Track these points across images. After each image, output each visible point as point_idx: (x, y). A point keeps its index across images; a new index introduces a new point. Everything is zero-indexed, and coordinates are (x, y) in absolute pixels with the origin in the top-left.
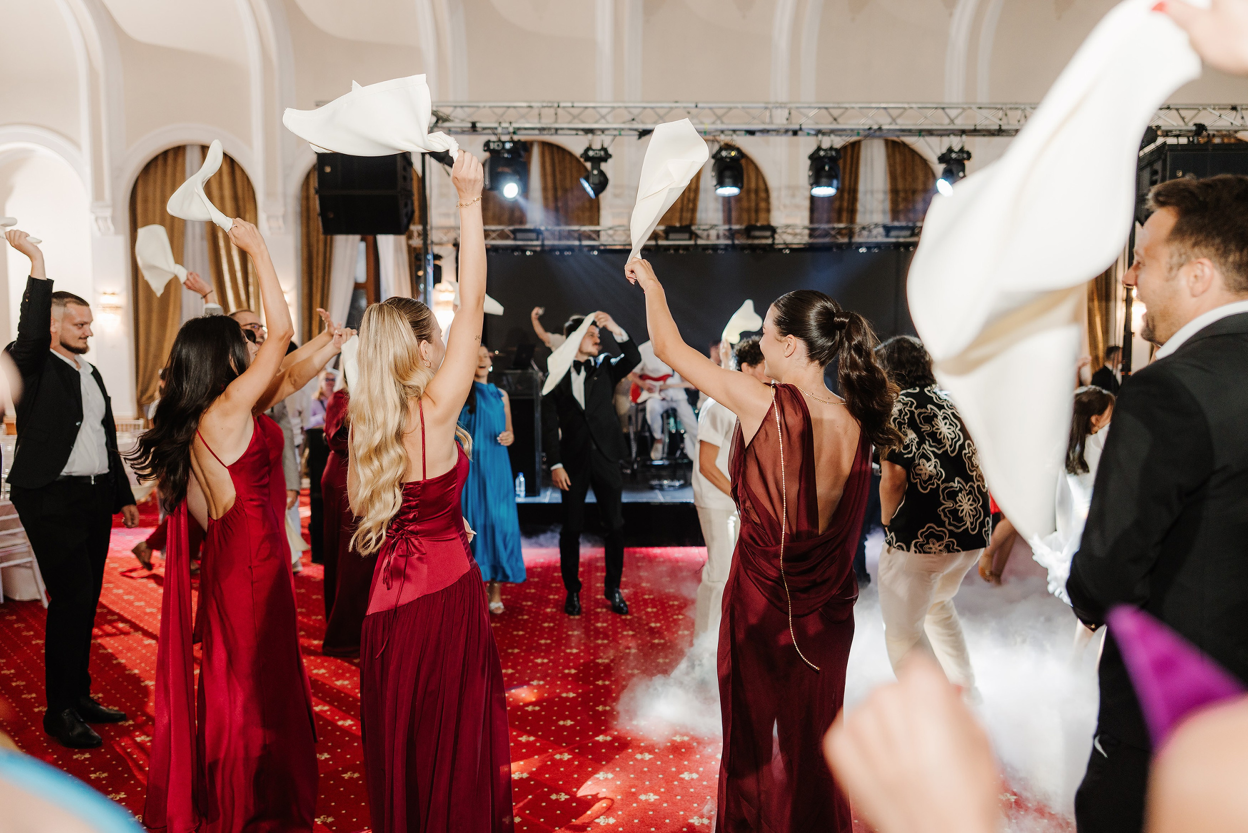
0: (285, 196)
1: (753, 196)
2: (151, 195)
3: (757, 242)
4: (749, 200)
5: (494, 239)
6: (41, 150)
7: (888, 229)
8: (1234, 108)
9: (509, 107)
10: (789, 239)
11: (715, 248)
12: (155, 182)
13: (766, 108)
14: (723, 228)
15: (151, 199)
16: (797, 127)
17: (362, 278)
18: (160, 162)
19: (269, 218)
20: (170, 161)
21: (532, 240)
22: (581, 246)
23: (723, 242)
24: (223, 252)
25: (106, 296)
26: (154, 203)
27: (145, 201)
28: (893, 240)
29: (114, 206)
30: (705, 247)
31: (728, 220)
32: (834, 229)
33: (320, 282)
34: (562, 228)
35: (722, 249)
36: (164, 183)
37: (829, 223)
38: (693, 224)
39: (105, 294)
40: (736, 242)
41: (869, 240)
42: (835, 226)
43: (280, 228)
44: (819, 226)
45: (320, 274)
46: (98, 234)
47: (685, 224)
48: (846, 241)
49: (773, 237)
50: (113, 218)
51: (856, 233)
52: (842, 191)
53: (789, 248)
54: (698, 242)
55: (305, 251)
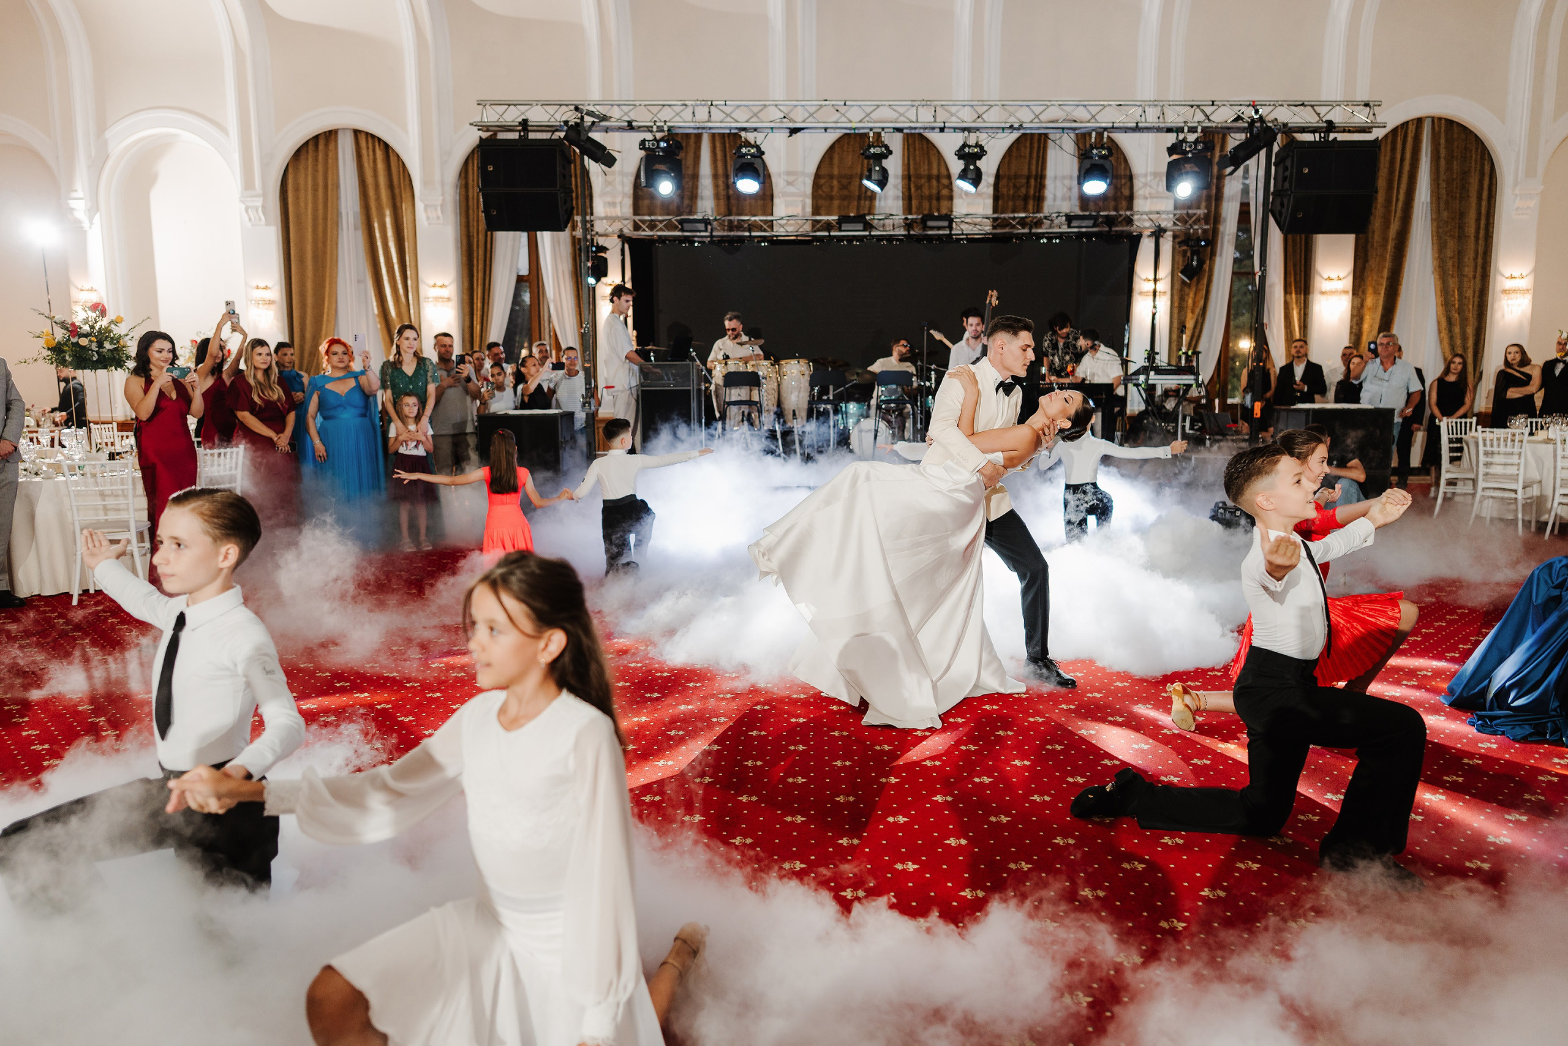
0: (443, 184)
1: (934, 182)
2: (302, 181)
3: (935, 232)
4: (930, 187)
5: (661, 230)
6: (185, 135)
7: (1070, 218)
8: (1367, 105)
9: (664, 106)
10: (967, 229)
11: (890, 238)
12: (306, 169)
13: (913, 106)
14: (899, 217)
15: (302, 187)
16: (942, 125)
17: (524, 272)
18: (311, 147)
19: (426, 207)
20: (321, 147)
21: (700, 231)
22: (750, 236)
23: (900, 232)
24: (379, 244)
25: (260, 290)
26: (306, 191)
27: (297, 190)
28: (1076, 230)
29: (264, 195)
30: (880, 238)
31: (908, 209)
32: (1014, 218)
33: (481, 275)
34: (732, 218)
35: (897, 240)
36: (315, 171)
37: (1014, 211)
38: (869, 214)
39: (258, 288)
40: (912, 232)
41: (1050, 231)
42: (1016, 215)
43: (438, 218)
44: (1003, 216)
45: (481, 267)
46: (249, 224)
47: (862, 213)
48: (1026, 231)
49: (950, 227)
50: (264, 207)
51: (1039, 223)
52: (1028, 178)
53: (967, 239)
54: (872, 233)
55: (465, 242)
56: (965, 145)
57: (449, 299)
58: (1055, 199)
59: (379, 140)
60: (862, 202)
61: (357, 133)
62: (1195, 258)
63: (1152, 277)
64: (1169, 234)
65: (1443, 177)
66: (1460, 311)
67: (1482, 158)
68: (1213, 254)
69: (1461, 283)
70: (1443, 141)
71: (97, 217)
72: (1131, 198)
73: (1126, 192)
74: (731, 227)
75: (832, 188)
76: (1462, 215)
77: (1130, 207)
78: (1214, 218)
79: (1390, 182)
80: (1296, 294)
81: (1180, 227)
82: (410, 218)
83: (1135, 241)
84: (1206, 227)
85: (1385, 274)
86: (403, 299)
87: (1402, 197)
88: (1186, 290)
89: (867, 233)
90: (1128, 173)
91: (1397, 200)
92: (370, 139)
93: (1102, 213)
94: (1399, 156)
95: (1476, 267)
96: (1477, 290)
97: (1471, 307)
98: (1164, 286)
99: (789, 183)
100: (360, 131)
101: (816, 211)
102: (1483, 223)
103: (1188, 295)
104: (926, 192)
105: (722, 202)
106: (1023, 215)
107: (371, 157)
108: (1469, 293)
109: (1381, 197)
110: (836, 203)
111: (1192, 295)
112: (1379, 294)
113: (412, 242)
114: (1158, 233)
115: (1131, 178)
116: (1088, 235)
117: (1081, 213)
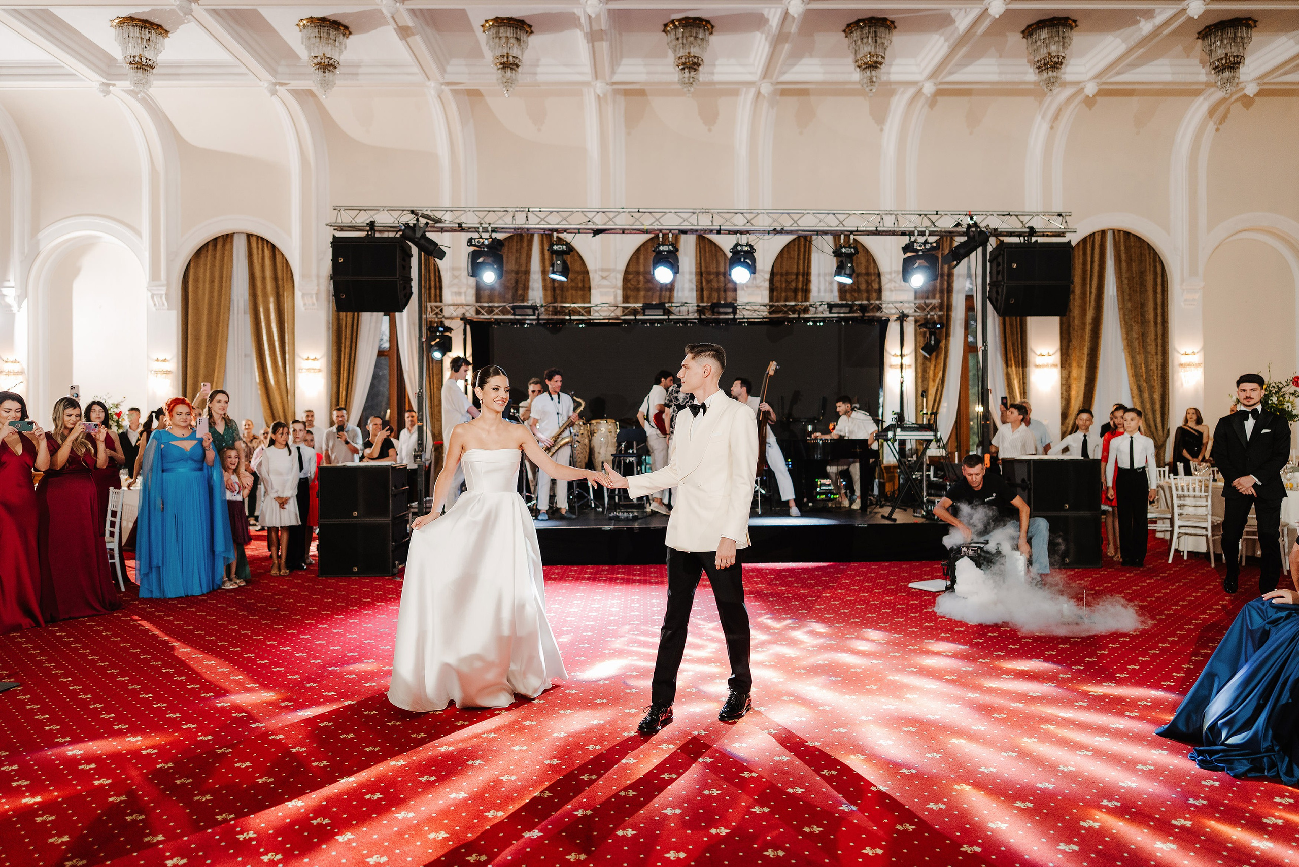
0: (318, 276)
1: (722, 278)
2: (201, 275)
3: (722, 317)
4: (718, 282)
5: (497, 314)
6: (106, 237)
7: (831, 306)
8: (1060, 215)
9: (489, 211)
10: (747, 314)
11: (685, 322)
12: (206, 264)
13: (694, 213)
14: (693, 307)
15: (201, 279)
16: (718, 228)
17: (385, 346)
18: (210, 247)
19: (303, 296)
20: (219, 247)
21: (529, 315)
22: (571, 319)
23: (694, 316)
24: (263, 325)
25: (160, 363)
26: (204, 284)
27: (196, 280)
28: (836, 315)
29: (168, 285)
30: (677, 321)
31: (701, 298)
32: (786, 306)
33: (347, 350)
34: (555, 304)
35: (691, 323)
36: (213, 265)
37: (786, 301)
38: (669, 302)
39: (157, 360)
40: (703, 317)
41: (815, 316)
42: (787, 303)
43: (313, 304)
44: (776, 304)
45: (348, 343)
46: (154, 309)
47: (663, 301)
48: (796, 316)
49: (734, 313)
50: (167, 295)
51: (806, 310)
52: (797, 274)
53: (749, 323)
54: (671, 317)
55: (335, 323)
56: (737, 245)
57: (320, 370)
58: (819, 292)
59: (268, 241)
60: (664, 293)
61: (249, 236)
62: (933, 337)
63: (899, 353)
64: (911, 319)
65: (1125, 276)
66: (1147, 381)
67: (1155, 261)
68: (948, 335)
69: (1146, 358)
70: (1122, 248)
71: (25, 304)
72: (880, 291)
73: (876, 286)
74: (556, 312)
75: (639, 281)
76: (1143, 305)
77: (879, 297)
78: (947, 307)
79: (1084, 279)
80: (1016, 367)
81: (919, 313)
82: (290, 304)
83: (884, 324)
84: (940, 313)
85: (1086, 351)
86: (281, 369)
87: (1094, 291)
88: (928, 363)
89: (666, 317)
90: (877, 272)
91: (1091, 293)
92: (260, 241)
93: (856, 302)
94: (1089, 259)
95: (1157, 346)
96: (1159, 364)
97: (1155, 377)
98: (909, 360)
99: (604, 278)
100: (252, 235)
101: (626, 299)
102: (1159, 311)
103: (930, 367)
104: (715, 285)
105: (549, 293)
106: (793, 303)
107: (260, 256)
108: (1153, 367)
109: (1078, 291)
110: (642, 293)
111: (932, 368)
112: (1082, 367)
113: (290, 322)
114: (902, 318)
115: (879, 275)
116: (846, 319)
117: (840, 302)
